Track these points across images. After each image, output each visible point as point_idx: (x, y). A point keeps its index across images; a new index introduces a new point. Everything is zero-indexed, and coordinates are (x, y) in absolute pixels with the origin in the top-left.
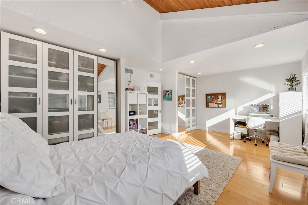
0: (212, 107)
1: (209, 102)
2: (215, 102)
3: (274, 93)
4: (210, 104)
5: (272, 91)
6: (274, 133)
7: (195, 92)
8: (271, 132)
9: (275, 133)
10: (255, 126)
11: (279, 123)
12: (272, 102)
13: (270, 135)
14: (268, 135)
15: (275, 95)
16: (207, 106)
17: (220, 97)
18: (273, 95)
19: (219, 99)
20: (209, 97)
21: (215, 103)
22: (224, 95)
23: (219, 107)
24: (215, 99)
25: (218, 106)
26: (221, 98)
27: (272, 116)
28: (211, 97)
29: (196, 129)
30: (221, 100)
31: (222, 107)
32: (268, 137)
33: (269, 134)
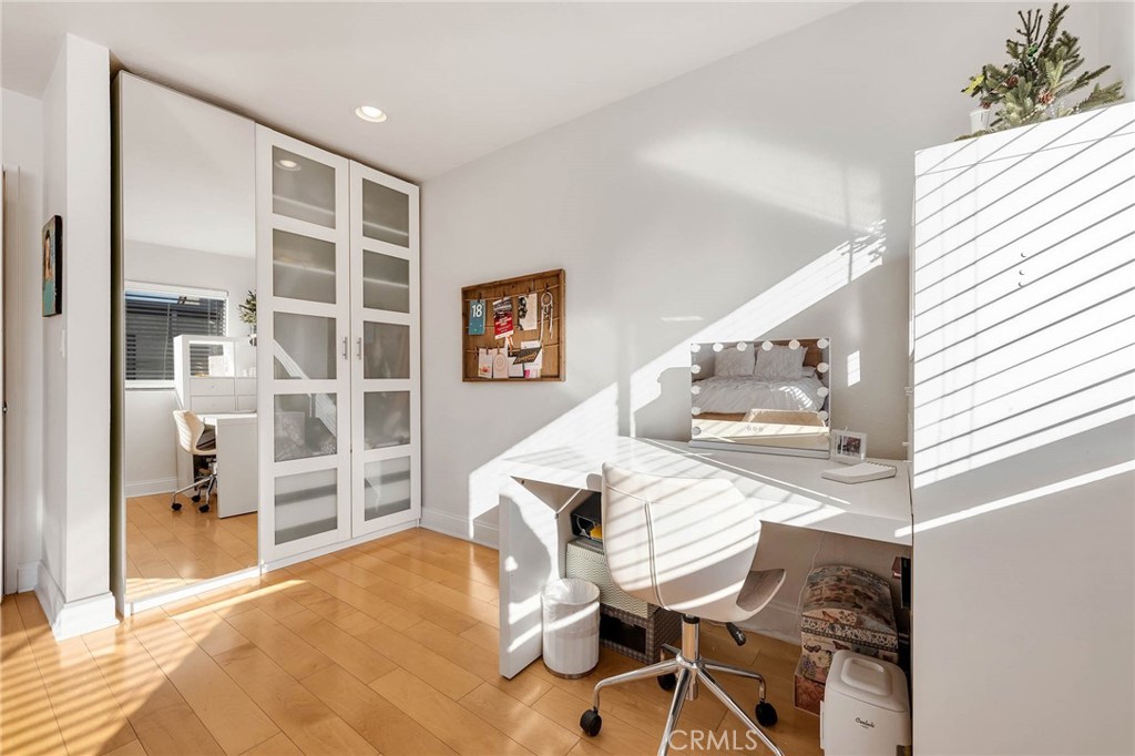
0: (493, 380)
1: (480, 342)
2: (507, 342)
3: (869, 242)
4: (486, 359)
5: (855, 226)
6: (859, 624)
7: (406, 280)
8: (835, 612)
9: (871, 622)
10: (660, 579)
11: (909, 549)
12: (853, 325)
13: (827, 644)
14: (812, 640)
15: (879, 262)
16: (470, 373)
17: (531, 301)
18: (865, 263)
19: (529, 323)
20: (477, 310)
21: (504, 351)
22: (551, 284)
23: (524, 378)
24: (507, 319)
25: (518, 371)
26: (539, 308)
27: (852, 446)
28: (488, 306)
29: (419, 531)
30: (535, 327)
31: (544, 378)
32: (814, 656)
33: (821, 626)
